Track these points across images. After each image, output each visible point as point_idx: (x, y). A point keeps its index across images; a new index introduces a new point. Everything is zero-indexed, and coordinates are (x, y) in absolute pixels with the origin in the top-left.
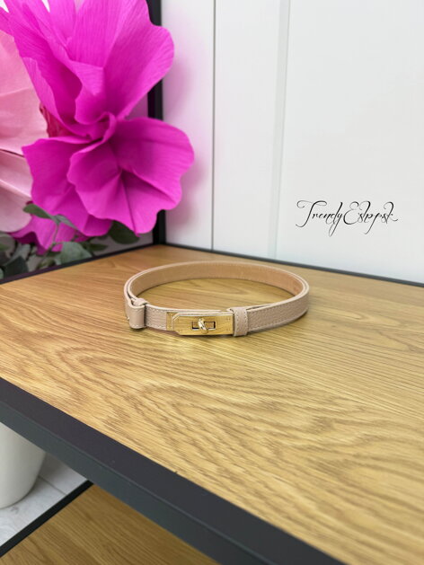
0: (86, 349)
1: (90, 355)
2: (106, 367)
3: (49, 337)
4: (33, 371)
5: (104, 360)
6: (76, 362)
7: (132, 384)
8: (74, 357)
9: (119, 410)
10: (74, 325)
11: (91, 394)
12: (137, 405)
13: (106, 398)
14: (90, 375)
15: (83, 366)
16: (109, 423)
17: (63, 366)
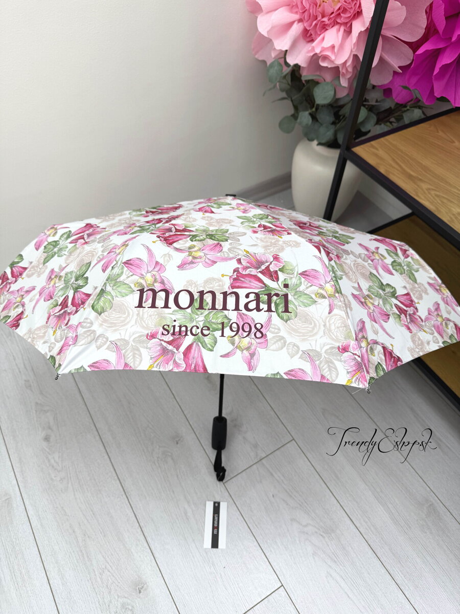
0: (435, 190)
1: (438, 193)
2: (445, 201)
3: (421, 180)
4: (420, 195)
5: (443, 197)
6: (433, 195)
7: (454, 210)
8: (433, 192)
9: (451, 218)
10: (428, 175)
11: (442, 210)
12: (456, 218)
13: (446, 213)
14: (439, 202)
15: (436, 198)
16: (448, 220)
17: (430, 196)
